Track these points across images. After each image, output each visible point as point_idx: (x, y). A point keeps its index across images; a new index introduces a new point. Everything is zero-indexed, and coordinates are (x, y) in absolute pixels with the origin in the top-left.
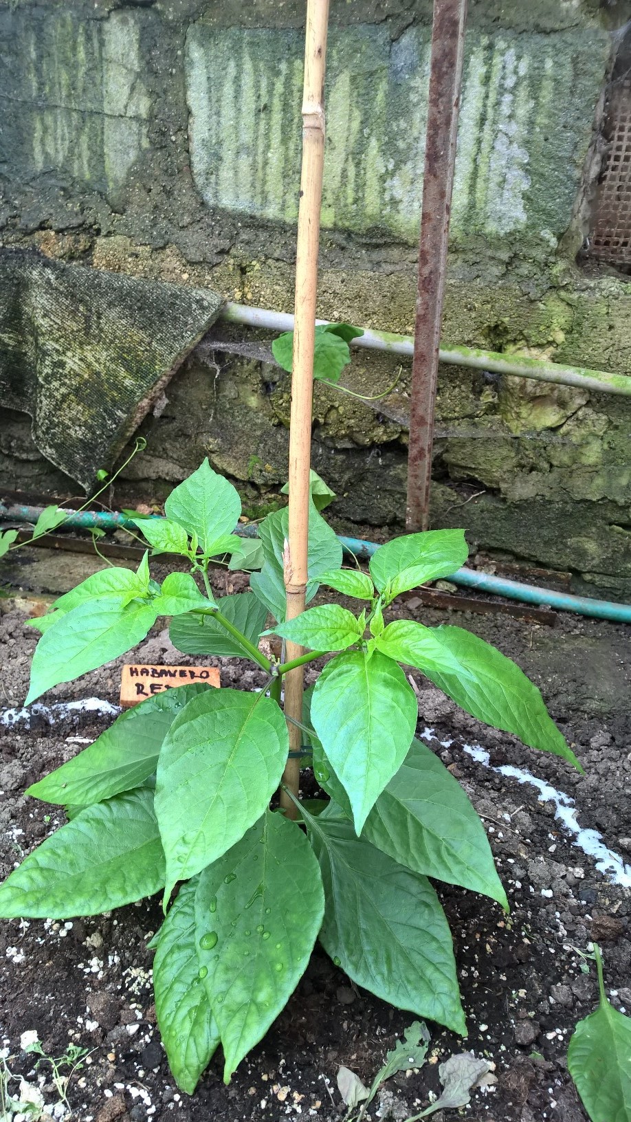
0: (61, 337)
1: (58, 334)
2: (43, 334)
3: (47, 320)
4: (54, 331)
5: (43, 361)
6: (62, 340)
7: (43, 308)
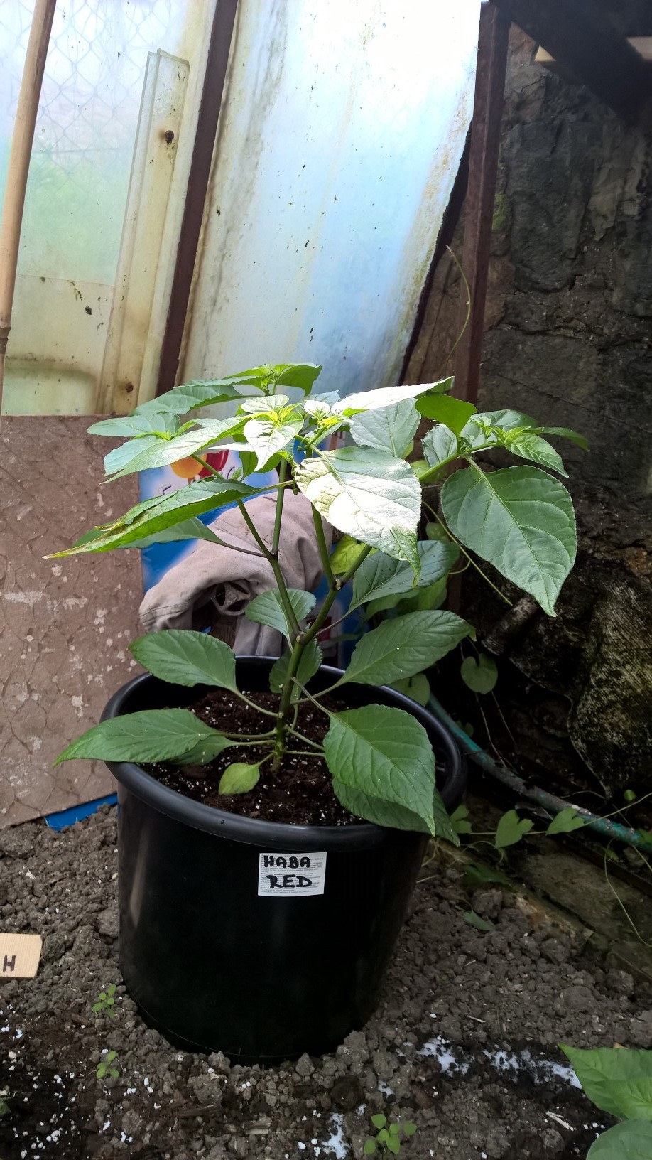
0: (625, 651)
1: (622, 648)
2: (608, 644)
3: (616, 633)
4: (620, 645)
5: (600, 666)
6: (625, 654)
7: (616, 622)
